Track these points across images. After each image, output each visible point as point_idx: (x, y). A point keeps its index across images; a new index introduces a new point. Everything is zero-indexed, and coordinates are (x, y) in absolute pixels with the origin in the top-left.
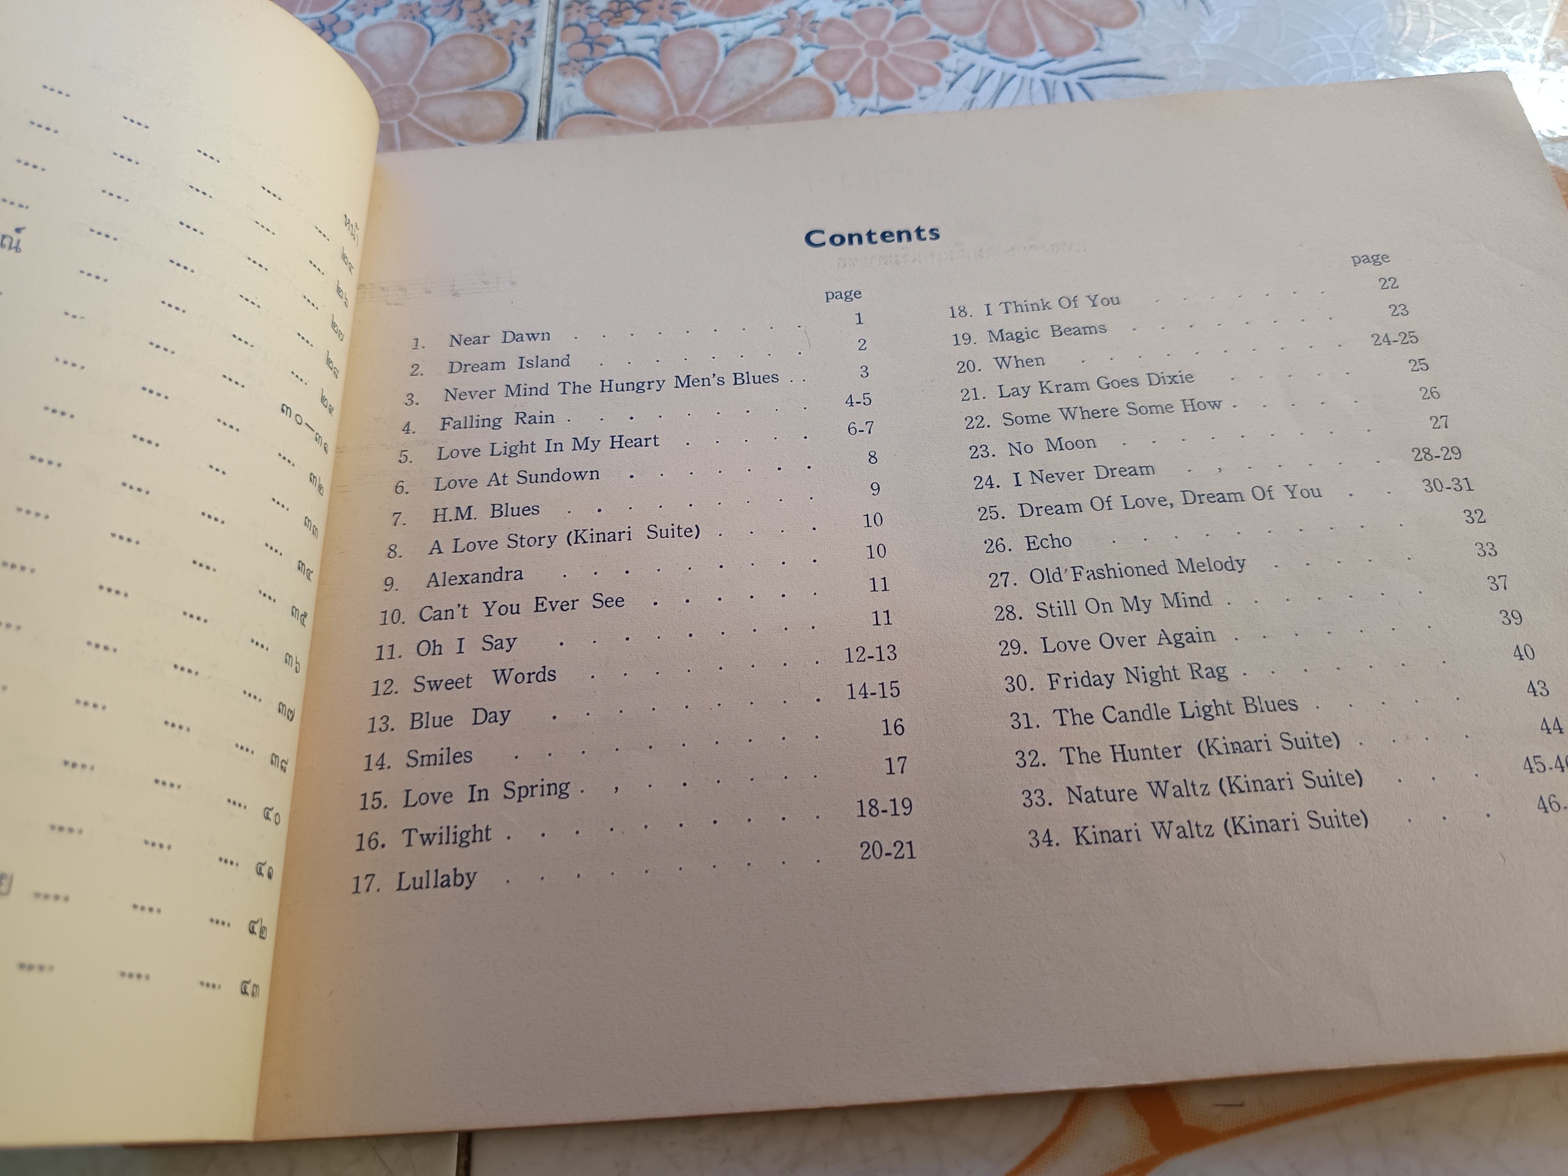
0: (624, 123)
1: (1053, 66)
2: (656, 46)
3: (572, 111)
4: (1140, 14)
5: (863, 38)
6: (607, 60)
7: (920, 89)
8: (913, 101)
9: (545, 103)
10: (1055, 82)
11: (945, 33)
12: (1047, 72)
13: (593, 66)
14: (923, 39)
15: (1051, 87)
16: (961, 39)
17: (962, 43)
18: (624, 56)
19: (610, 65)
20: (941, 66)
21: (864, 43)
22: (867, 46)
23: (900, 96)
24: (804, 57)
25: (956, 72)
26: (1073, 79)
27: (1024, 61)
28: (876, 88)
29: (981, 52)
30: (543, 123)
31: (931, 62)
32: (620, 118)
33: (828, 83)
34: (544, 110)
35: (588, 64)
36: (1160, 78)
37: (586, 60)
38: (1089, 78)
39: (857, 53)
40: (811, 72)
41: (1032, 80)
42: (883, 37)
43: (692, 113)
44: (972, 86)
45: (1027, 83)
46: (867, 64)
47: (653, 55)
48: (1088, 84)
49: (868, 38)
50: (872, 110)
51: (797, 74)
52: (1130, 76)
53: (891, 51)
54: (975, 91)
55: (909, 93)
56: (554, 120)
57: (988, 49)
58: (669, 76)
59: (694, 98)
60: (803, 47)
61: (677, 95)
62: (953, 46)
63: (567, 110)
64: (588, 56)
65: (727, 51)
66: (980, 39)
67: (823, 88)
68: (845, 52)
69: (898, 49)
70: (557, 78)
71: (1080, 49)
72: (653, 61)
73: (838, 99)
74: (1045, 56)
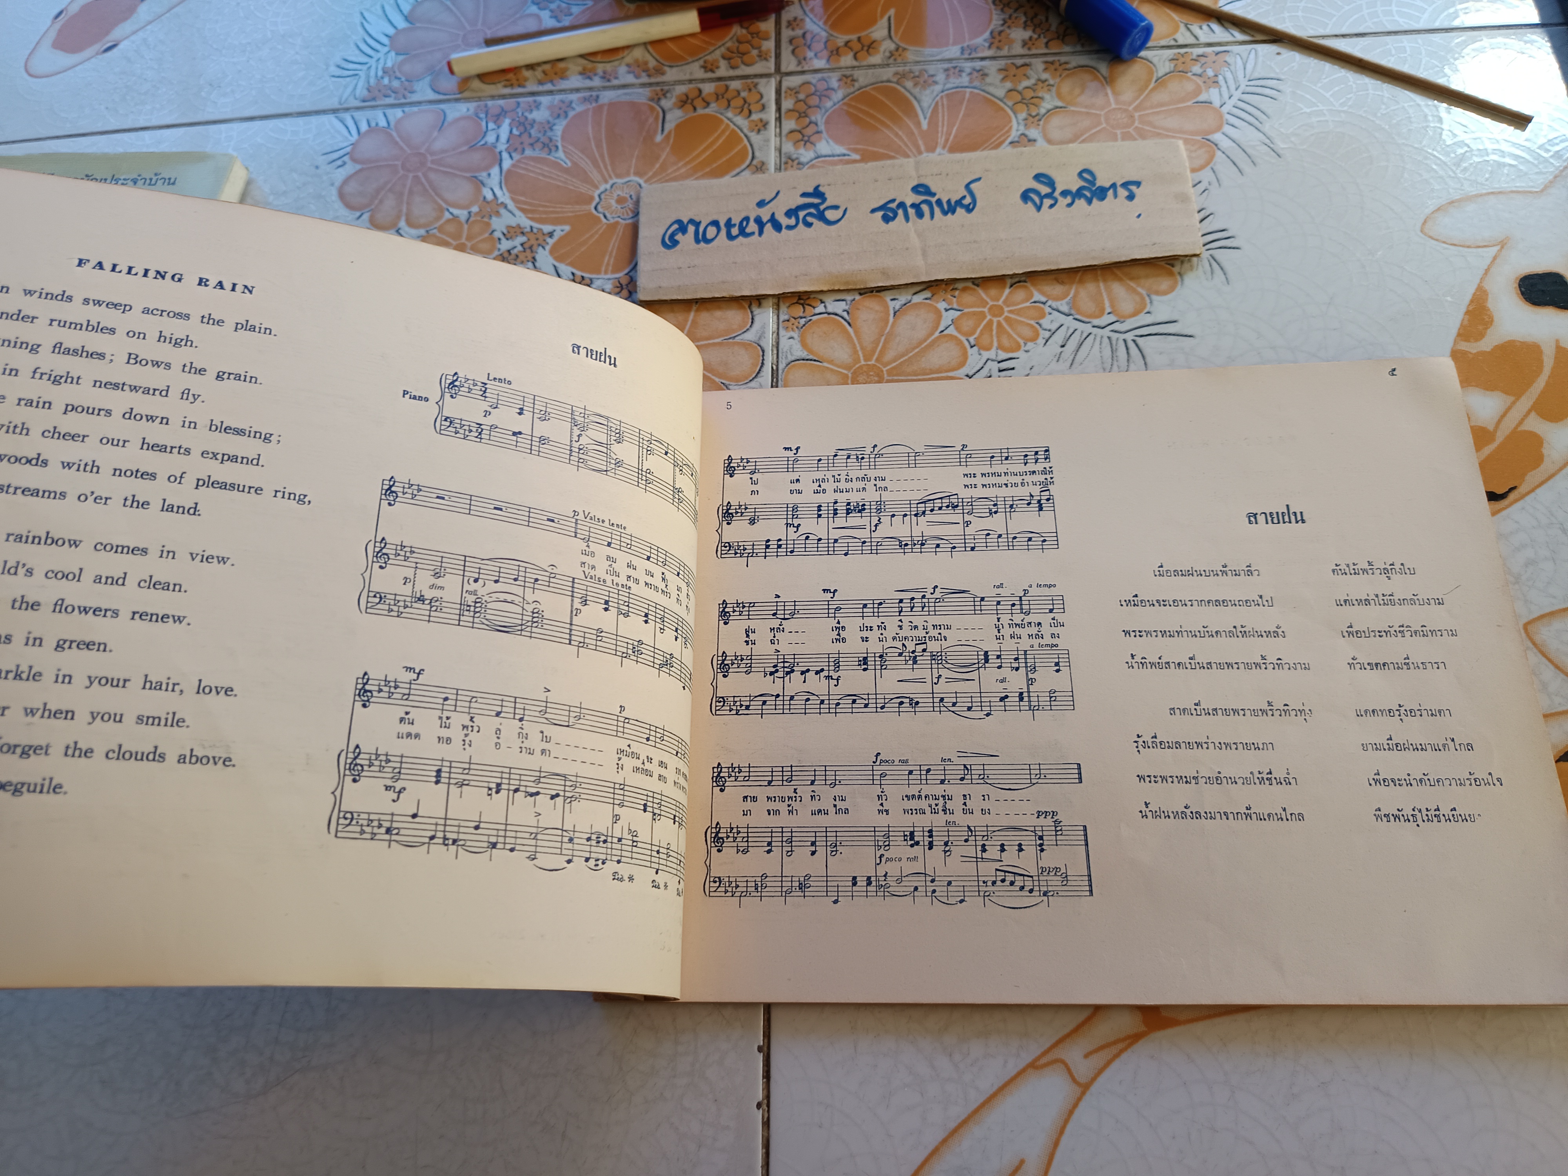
0: (827, 368)
1: (1116, 326)
2: (847, 308)
3: (793, 358)
4: (1180, 283)
5: (987, 303)
6: (814, 318)
7: (1025, 344)
8: (1020, 354)
9: (775, 352)
10: (1117, 339)
11: (1043, 299)
12: (1112, 331)
13: (806, 323)
14: (1028, 304)
15: (1114, 342)
16: (1054, 304)
17: (1055, 307)
18: (826, 315)
19: (818, 321)
20: (1040, 325)
21: (988, 306)
22: (990, 309)
23: (1012, 351)
24: (948, 317)
25: (1050, 330)
26: (1129, 336)
27: (1096, 322)
28: (995, 344)
29: (1068, 315)
30: (775, 367)
31: (1032, 322)
32: (825, 364)
33: (963, 339)
34: (775, 356)
35: (802, 321)
36: (1190, 336)
37: (801, 318)
38: (1142, 336)
39: (982, 315)
40: (952, 331)
41: (1102, 337)
42: (1000, 303)
43: (873, 362)
44: (1061, 343)
45: (1098, 339)
46: (990, 323)
47: (845, 314)
48: (1140, 341)
49: (991, 303)
50: (993, 360)
51: (942, 331)
52: (1170, 334)
53: (1006, 314)
54: (1063, 346)
55: (1018, 348)
56: (781, 366)
57: (1073, 312)
58: (856, 332)
59: (873, 351)
60: (947, 310)
61: (862, 348)
62: (1048, 310)
63: (791, 358)
64: (801, 314)
65: (895, 313)
66: (1068, 303)
67: (959, 343)
68: (974, 313)
69: (1010, 312)
70: (782, 332)
71: (1135, 314)
72: (845, 320)
73: (970, 351)
74: (1112, 318)
